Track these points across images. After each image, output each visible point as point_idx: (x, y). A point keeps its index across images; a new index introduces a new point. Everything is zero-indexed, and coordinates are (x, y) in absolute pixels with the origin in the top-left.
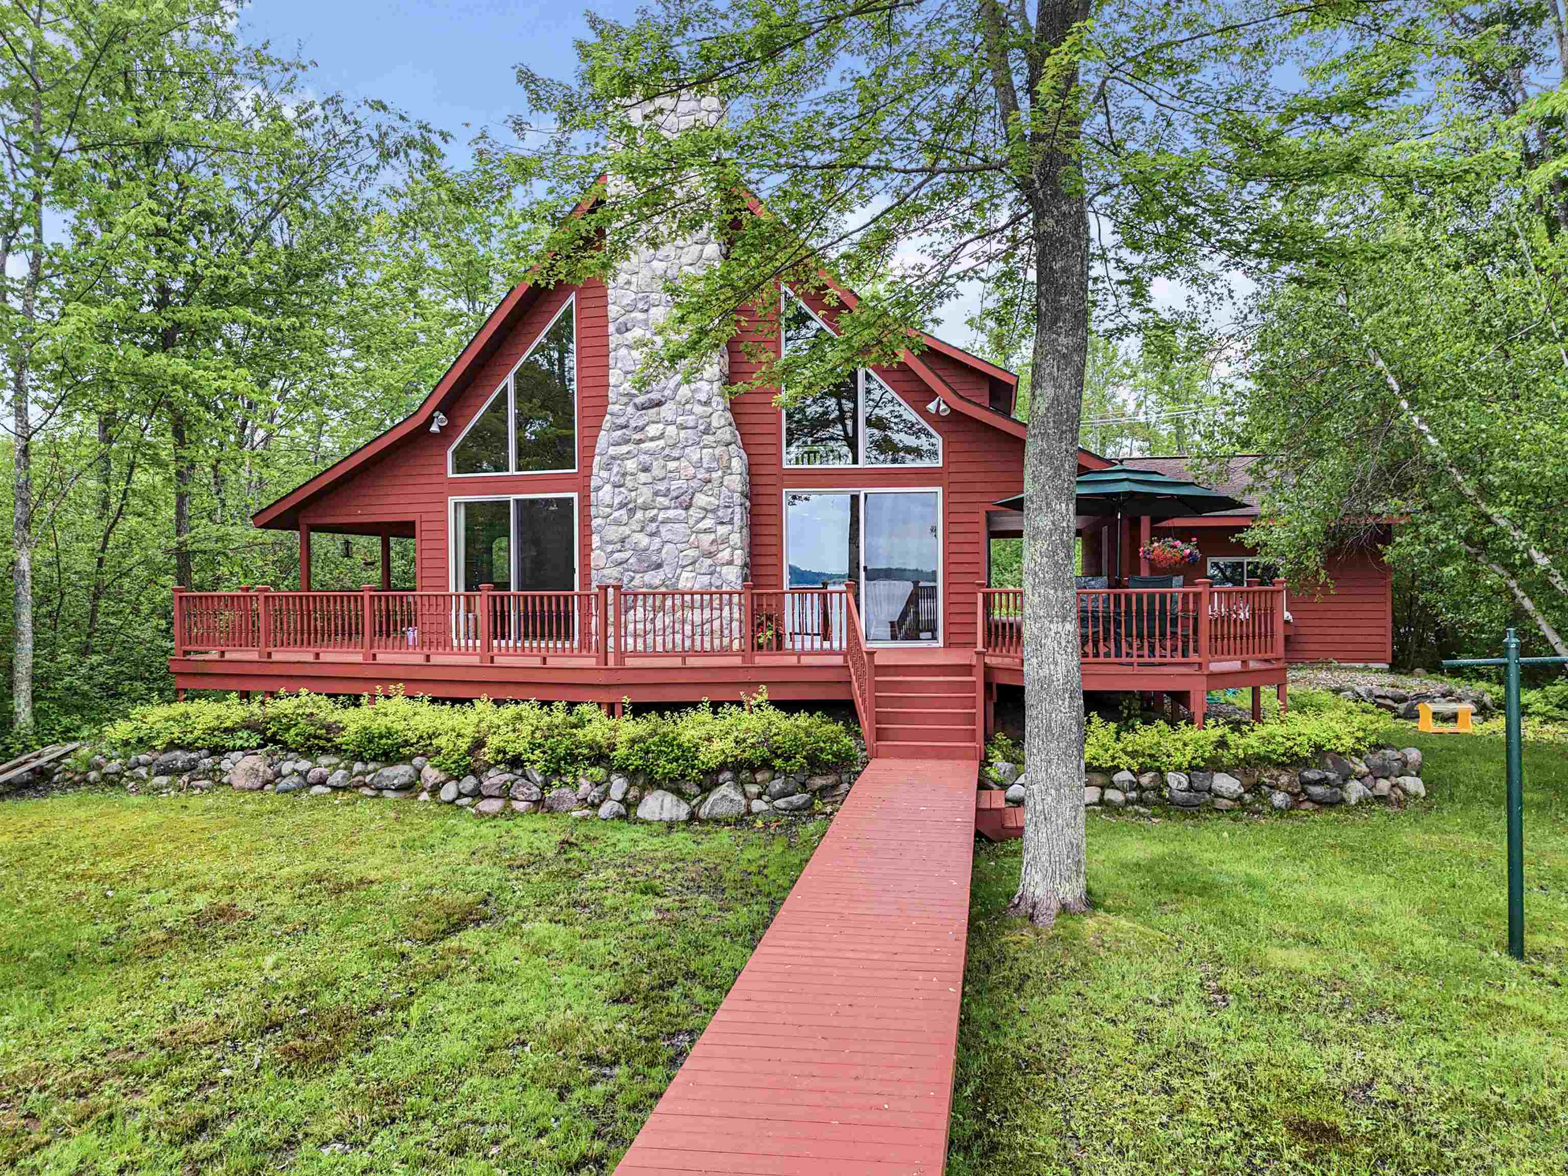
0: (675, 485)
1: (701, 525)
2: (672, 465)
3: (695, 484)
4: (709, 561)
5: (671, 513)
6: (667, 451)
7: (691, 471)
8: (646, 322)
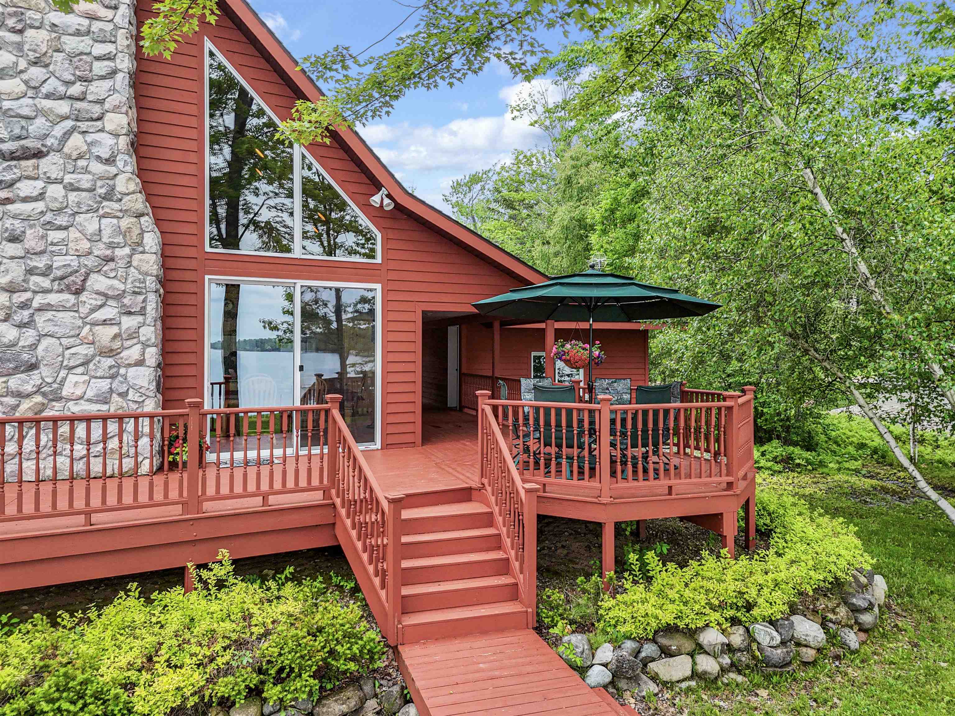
0: (58, 262)
1: (100, 315)
2: (55, 236)
3: (90, 262)
4: (110, 362)
5: (53, 298)
6: (48, 217)
7: (85, 245)
8: (19, 46)
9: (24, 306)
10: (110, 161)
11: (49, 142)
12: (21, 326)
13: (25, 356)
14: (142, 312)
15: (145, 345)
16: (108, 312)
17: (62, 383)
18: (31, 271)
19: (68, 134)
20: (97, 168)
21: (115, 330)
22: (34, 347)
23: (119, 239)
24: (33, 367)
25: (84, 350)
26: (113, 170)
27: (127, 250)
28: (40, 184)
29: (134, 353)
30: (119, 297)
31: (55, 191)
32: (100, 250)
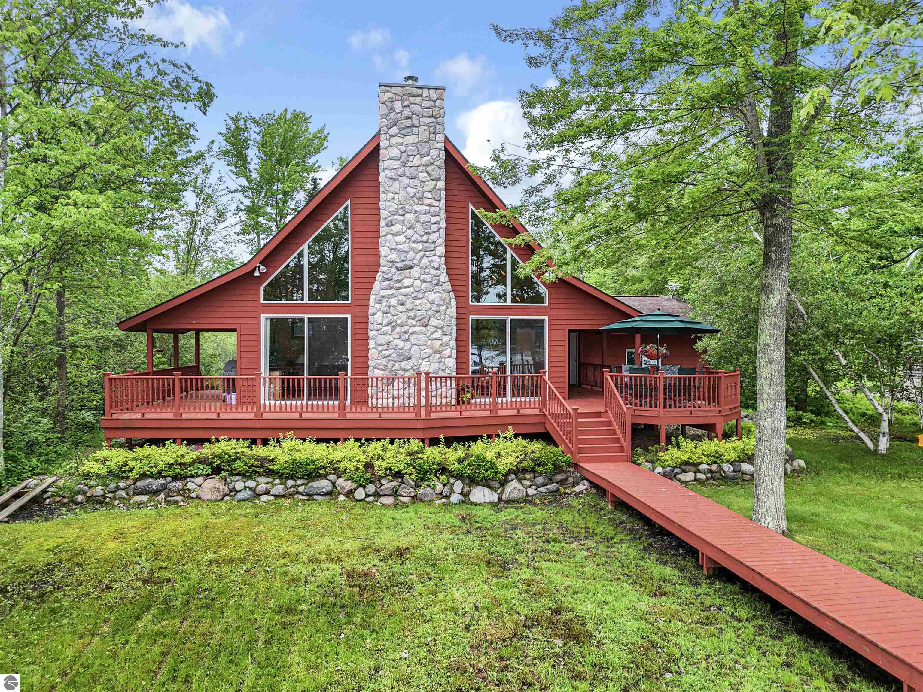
0: (419, 313)
1: (434, 336)
2: (418, 302)
3: (431, 313)
4: (438, 356)
5: (417, 329)
6: (415, 294)
7: (429, 305)
8: (403, 222)
9: (406, 332)
10: (438, 269)
11: (415, 261)
12: (405, 341)
13: (407, 354)
14: (451, 334)
15: (452, 349)
16: (438, 335)
17: (420, 365)
18: (408, 318)
19: (422, 258)
20: (433, 272)
21: (440, 342)
22: (410, 350)
23: (442, 303)
24: (409, 358)
25: (429, 351)
26: (439, 272)
27: (445, 307)
28: (411, 280)
29: (447, 352)
30: (441, 328)
31: (417, 283)
32: (435, 308)
